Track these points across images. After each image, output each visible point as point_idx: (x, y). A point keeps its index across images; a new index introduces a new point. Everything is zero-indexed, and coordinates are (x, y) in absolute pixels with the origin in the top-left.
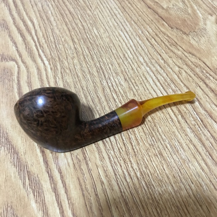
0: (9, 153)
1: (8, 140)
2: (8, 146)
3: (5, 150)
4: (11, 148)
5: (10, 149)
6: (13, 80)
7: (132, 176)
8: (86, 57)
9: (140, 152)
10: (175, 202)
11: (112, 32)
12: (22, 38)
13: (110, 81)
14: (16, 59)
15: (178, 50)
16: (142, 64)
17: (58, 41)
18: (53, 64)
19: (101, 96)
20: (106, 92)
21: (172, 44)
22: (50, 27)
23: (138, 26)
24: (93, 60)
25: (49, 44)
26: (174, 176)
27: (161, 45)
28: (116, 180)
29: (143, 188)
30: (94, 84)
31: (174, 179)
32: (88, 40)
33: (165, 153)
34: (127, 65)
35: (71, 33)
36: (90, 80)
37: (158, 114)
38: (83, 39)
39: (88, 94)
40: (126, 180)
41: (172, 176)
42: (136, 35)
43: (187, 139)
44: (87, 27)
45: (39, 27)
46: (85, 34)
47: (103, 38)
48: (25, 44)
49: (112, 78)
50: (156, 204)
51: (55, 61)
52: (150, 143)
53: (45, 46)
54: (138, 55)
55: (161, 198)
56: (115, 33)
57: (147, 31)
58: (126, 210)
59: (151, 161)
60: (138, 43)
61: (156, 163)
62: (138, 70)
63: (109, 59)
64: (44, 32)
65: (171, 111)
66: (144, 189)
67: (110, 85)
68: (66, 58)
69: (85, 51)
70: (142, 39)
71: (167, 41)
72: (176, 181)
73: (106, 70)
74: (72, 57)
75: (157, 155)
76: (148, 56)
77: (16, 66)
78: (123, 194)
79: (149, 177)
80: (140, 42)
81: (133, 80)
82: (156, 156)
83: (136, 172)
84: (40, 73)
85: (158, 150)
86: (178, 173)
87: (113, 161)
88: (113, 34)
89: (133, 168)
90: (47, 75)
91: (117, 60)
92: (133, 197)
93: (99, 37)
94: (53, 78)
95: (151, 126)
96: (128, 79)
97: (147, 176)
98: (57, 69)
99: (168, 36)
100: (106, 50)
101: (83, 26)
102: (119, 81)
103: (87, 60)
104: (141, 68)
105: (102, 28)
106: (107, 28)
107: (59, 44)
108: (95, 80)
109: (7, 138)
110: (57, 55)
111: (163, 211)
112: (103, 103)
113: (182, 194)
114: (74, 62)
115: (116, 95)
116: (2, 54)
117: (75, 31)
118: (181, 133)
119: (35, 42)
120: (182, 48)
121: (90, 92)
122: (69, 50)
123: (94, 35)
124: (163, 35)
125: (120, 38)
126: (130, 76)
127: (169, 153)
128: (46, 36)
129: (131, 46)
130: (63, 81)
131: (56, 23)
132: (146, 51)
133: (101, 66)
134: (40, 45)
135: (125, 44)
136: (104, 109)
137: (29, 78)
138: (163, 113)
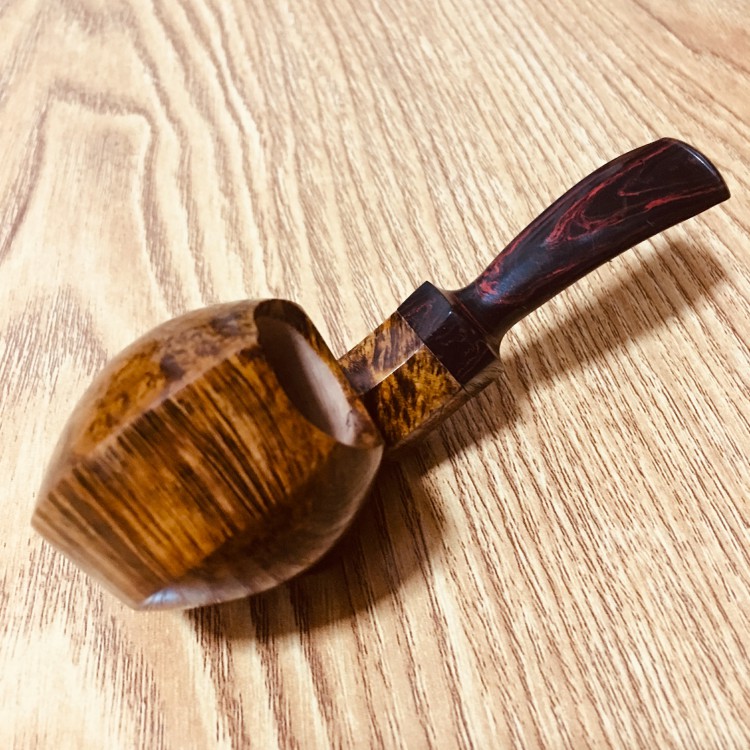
0: (88, 374)
1: (89, 335)
2: (89, 353)
3: (74, 366)
4: (99, 360)
5: (95, 361)
6: (131, 167)
7: (517, 483)
8: (385, 116)
9: (554, 411)
10: (674, 580)
11: (482, 52)
12: (176, 55)
13: (464, 189)
14: (148, 108)
15: (716, 114)
16: (582, 149)
17: (294, 69)
18: (270, 130)
19: (427, 232)
20: (447, 221)
21: (695, 98)
22: (274, 26)
23: (576, 40)
24: (409, 128)
25: (265, 75)
26: (678, 498)
27: (656, 97)
28: (456, 489)
29: (556, 525)
30: (407, 194)
31: (677, 505)
32: (397, 70)
33: (648, 420)
34: (526, 148)
35: (341, 47)
36: (393, 182)
37: (630, 299)
38: (381, 66)
39: (382, 223)
40: (494, 494)
41: (669, 496)
42: (568, 65)
43: (734, 384)
44: (399, 34)
45: (236, 25)
46: (389, 51)
47: (450, 66)
48: (186, 70)
49: (470, 182)
50: (603, 580)
51: (279, 123)
52: (595, 387)
53: (251, 78)
54: (568, 120)
55: (623, 561)
56: (493, 54)
57: (609, 56)
58: (485, 588)
59: (594, 442)
60: (573, 86)
61: (613, 449)
62: (566, 165)
63: (466, 126)
64: (252, 39)
65: (678, 292)
66: (561, 527)
67: (462, 200)
68: (315, 115)
69: (386, 102)
70: (587, 77)
71: (676, 88)
72: (684, 511)
73: (453, 159)
74: (338, 113)
75: (617, 425)
76: (604, 126)
77: (148, 128)
78: (480, 535)
79: (581, 489)
80: (580, 85)
81: (547, 194)
82: (611, 427)
83: (535, 471)
84: (225, 152)
85: (622, 408)
86: (694, 488)
87: (452, 430)
88: (486, 58)
89: (522, 458)
90: (246, 159)
91: (495, 131)
92: (515, 547)
93: (436, 61)
94: (267, 169)
95: (601, 334)
96: (527, 188)
97: (574, 487)
98: (284, 145)
99: (681, 73)
100: (457, 102)
101: (385, 30)
102: (497, 192)
103: (389, 125)
104: (577, 161)
105: (448, 40)
106: (468, 39)
107: (298, 75)
108: (412, 183)
109: (89, 329)
110: (286, 106)
111: (626, 606)
112: (432, 252)
113: (703, 556)
114: (346, 128)
115: (479, 232)
116: (104, 91)
117: (357, 44)
118: (711, 362)
119: (218, 67)
120: (730, 112)
121: (391, 217)
122: (329, 94)
123: (419, 56)
124: (664, 69)
125: (510, 71)
126: (534, 180)
127: (663, 422)
128: (256, 53)
129: (546, 94)
130: (300, 181)
131: (296, 17)
132: (600, 111)
133: (435, 147)
134: (234, 76)
135: (526, 88)
136: (435, 270)
137: (186, 165)
138: (648, 297)
